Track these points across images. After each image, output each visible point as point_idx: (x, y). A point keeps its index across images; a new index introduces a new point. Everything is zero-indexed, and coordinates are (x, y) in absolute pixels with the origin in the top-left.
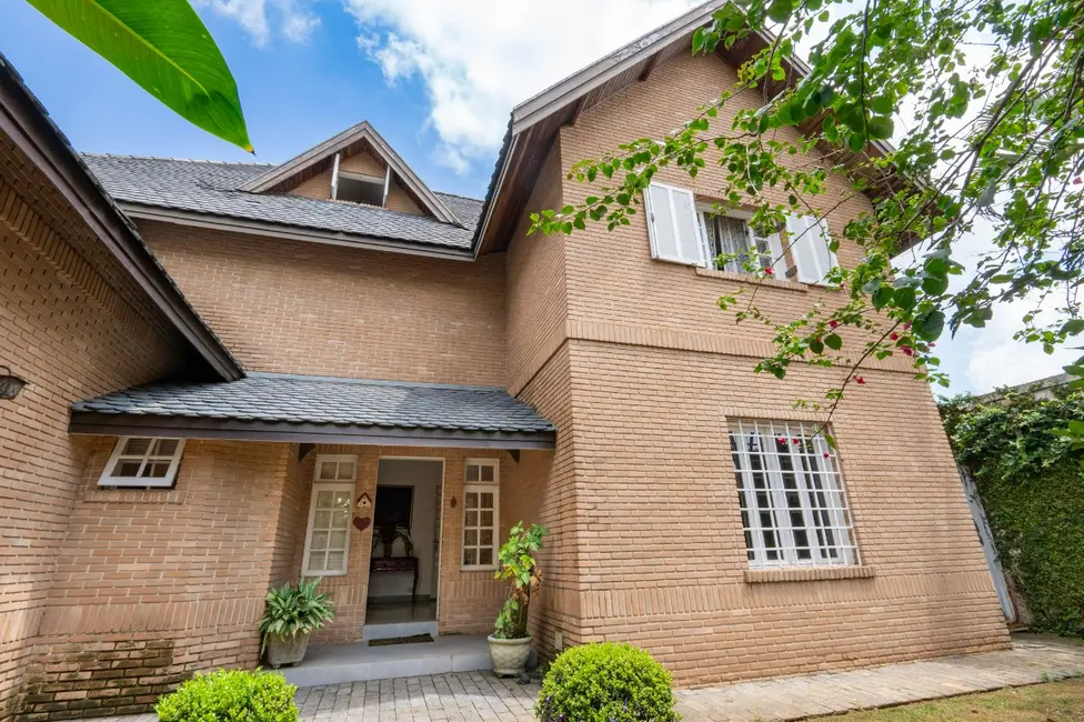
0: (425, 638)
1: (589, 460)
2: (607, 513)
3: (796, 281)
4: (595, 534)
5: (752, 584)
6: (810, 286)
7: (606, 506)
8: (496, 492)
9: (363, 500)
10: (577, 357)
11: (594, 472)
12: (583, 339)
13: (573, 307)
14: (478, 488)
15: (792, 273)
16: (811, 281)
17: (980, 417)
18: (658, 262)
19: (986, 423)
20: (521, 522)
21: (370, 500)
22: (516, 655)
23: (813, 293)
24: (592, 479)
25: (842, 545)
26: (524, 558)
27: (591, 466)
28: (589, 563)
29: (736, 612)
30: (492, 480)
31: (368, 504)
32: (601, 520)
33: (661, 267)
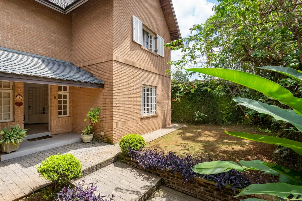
0: (47, 137)
1: (116, 93)
2: (119, 106)
3: (157, 53)
4: (116, 111)
5: (142, 119)
6: (159, 55)
7: (119, 104)
8: (68, 95)
9: (18, 96)
10: (115, 66)
11: (117, 96)
12: (116, 61)
13: (115, 51)
14: (62, 93)
15: (156, 51)
16: (159, 54)
17: (174, 86)
18: (134, 42)
19: (174, 87)
20: (93, 107)
21: (22, 96)
22: (91, 138)
23: (159, 57)
24: (116, 98)
25: (154, 110)
26: (96, 116)
27: (116, 95)
28: (115, 117)
29: (139, 124)
30: (66, 91)
31: (21, 98)
32: (118, 107)
33: (134, 43)
